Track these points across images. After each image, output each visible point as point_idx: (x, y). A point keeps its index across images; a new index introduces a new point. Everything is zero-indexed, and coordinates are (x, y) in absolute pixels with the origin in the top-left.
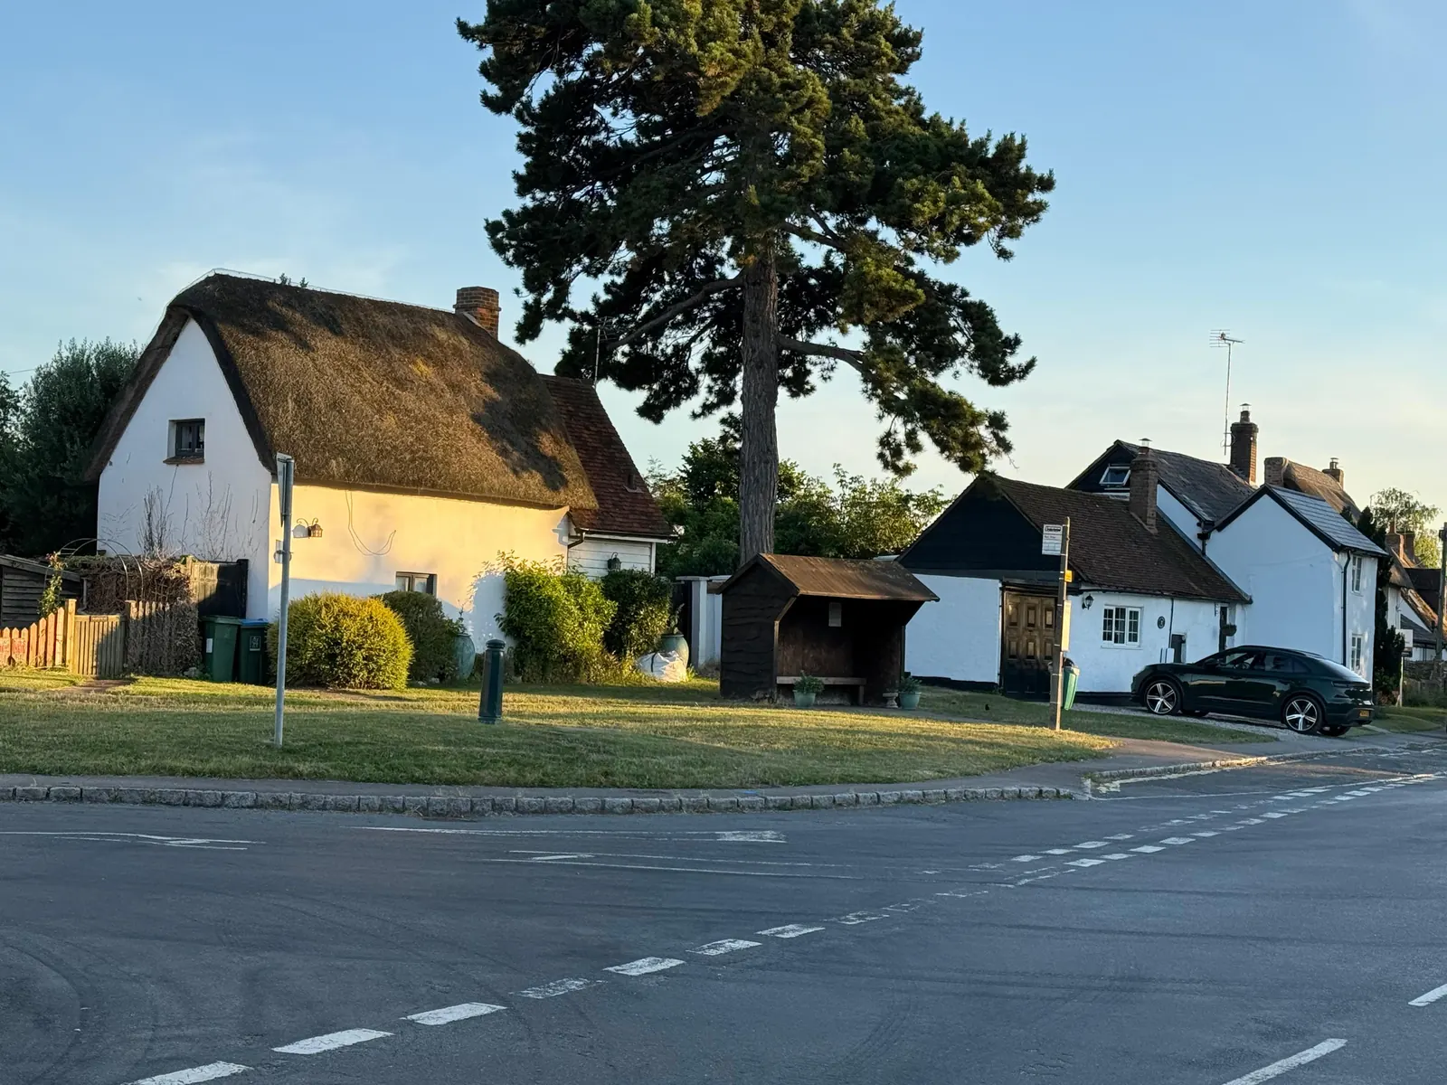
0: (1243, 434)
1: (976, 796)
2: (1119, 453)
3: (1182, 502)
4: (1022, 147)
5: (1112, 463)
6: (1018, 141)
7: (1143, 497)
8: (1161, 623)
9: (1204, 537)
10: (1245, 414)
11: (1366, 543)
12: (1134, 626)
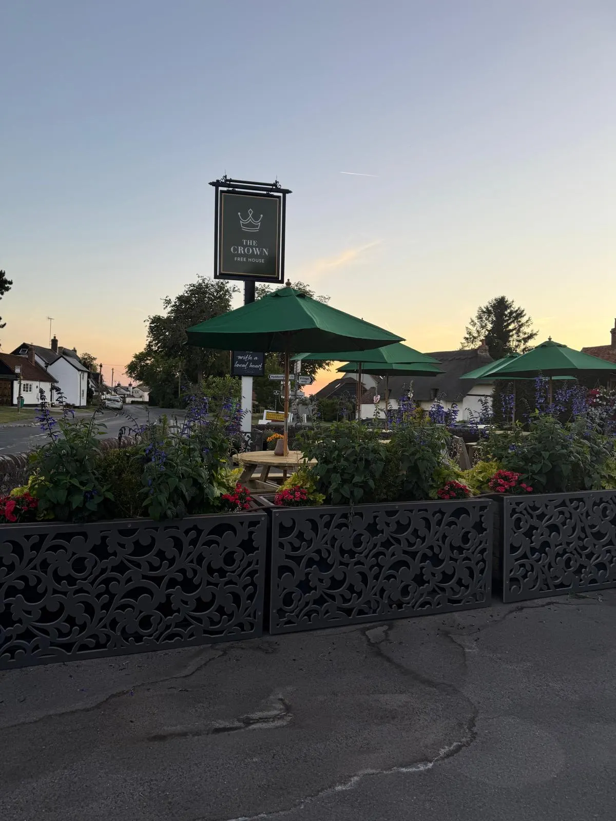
0: (54, 342)
1: (10, 427)
2: (24, 346)
3: (41, 358)
4: (4, 272)
5: (23, 348)
6: (3, 272)
7: (31, 357)
8: (37, 387)
9: (46, 367)
10: (55, 337)
11: (85, 369)
12: (30, 388)
